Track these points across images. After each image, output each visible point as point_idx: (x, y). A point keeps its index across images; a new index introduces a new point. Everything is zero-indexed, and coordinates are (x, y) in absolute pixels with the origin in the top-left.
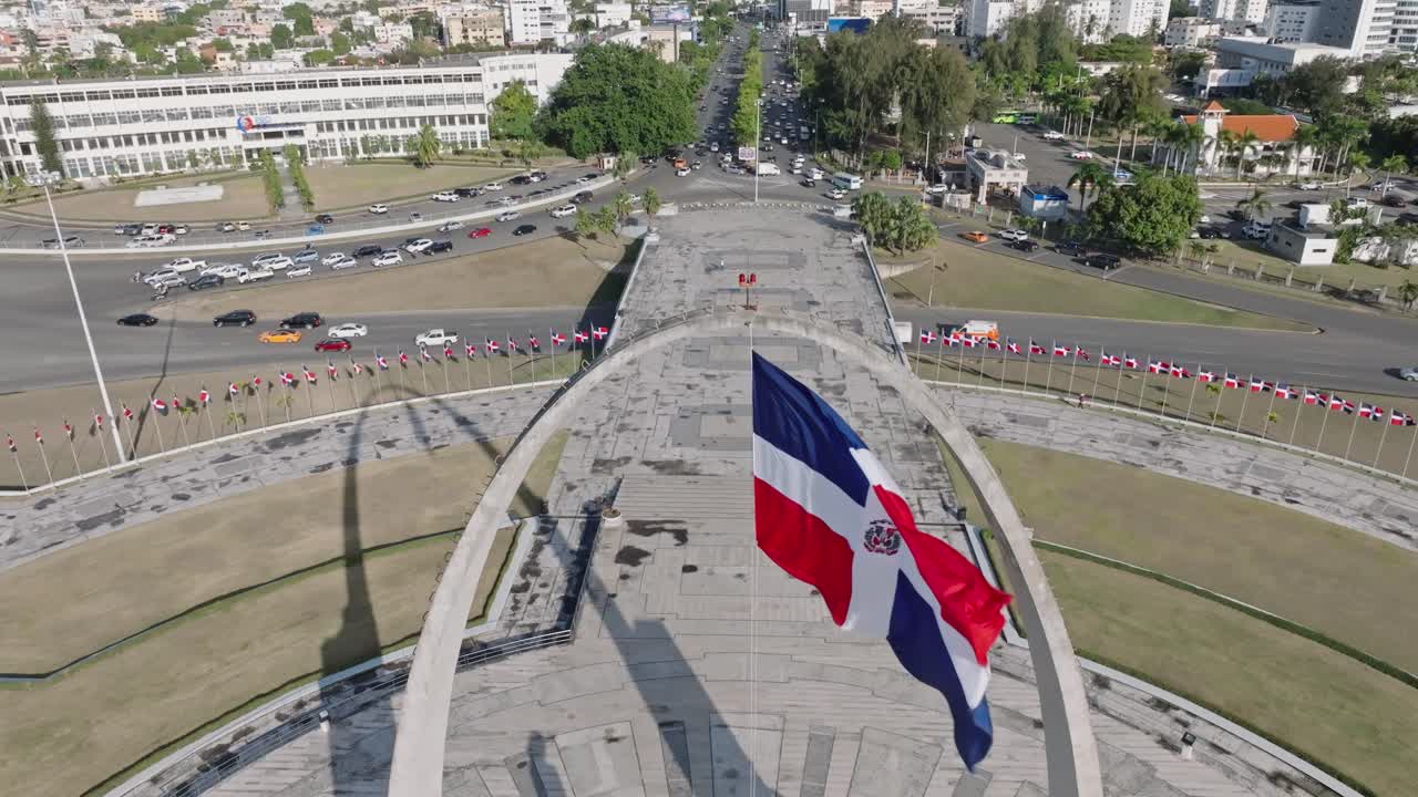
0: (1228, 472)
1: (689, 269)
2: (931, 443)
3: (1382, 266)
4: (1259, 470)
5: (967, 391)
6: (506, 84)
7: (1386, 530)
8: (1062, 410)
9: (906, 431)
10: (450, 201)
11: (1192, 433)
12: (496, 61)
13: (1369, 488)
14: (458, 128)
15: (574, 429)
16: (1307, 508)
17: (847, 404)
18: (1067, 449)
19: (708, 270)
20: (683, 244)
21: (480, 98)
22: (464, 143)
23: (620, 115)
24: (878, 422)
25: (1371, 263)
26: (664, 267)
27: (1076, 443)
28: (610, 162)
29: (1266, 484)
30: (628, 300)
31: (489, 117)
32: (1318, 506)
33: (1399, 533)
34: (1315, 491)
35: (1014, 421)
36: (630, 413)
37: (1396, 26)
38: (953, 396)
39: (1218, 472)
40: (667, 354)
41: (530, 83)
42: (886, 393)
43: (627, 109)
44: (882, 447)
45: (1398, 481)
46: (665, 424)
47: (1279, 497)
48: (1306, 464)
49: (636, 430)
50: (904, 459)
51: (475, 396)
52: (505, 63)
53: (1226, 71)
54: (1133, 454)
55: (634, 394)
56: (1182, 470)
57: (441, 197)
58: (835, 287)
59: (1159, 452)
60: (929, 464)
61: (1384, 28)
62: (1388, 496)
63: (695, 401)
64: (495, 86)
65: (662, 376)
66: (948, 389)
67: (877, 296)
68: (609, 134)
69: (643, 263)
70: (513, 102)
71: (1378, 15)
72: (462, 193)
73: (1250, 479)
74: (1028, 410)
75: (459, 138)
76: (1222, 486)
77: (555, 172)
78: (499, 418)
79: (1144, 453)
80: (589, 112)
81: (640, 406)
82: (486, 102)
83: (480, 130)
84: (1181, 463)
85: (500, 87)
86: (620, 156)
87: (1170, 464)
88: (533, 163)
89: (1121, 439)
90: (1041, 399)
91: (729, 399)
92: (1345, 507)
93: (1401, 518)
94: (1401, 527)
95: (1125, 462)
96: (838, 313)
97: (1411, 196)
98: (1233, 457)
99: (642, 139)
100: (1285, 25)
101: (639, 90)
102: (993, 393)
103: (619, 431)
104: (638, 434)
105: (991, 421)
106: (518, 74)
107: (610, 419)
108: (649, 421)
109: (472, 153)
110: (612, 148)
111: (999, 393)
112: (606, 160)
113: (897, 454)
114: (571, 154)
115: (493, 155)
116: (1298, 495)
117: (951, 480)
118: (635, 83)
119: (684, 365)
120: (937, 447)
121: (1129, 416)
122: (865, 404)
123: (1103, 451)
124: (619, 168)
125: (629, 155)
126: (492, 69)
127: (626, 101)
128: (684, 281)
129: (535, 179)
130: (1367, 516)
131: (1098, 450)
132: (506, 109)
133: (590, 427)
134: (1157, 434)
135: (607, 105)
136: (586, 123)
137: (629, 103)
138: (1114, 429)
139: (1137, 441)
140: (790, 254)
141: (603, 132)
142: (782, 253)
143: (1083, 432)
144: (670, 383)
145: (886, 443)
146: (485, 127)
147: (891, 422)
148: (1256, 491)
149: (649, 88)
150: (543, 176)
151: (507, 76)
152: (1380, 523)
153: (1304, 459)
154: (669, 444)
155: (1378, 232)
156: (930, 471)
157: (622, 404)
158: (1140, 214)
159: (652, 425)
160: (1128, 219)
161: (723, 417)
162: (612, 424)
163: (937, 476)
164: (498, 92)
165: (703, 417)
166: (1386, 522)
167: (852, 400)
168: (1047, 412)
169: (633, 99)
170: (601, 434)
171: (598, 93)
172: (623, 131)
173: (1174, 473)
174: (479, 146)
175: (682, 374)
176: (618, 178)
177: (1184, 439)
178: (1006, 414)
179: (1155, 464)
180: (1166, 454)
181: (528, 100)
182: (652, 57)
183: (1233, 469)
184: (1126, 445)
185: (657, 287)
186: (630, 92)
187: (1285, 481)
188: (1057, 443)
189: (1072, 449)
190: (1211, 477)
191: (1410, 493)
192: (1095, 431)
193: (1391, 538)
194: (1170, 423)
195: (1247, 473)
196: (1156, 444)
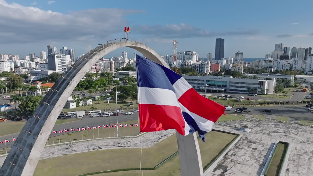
0: (86, 148)
3: (85, 106)
4: (91, 145)
11: (73, 143)
13: (111, 141)
16: (104, 148)
18: (48, 158)
25: (82, 106)
27: (49, 155)
29: (94, 147)
32: (105, 147)
33: (120, 146)
34: (103, 145)
37: (62, 68)
39: (84, 149)
45: (114, 138)
47: (98, 149)
48: (98, 141)
53: (35, 77)
54: (64, 152)
56: (77, 151)
59: (69, 150)
61: (61, 68)
62: (114, 141)
71: (59, 65)
73: (91, 148)
76: (87, 151)
79: (67, 151)
84: (75, 150)
89: (59, 150)
92: (110, 146)
93: (119, 144)
94: (120, 145)
97: (81, 94)
98: (85, 145)
100: (42, 68)
116: (101, 147)
121: (58, 145)
123: (57, 155)
130: (114, 146)
131: (56, 155)
134: (67, 146)
138: (56, 149)
139: (63, 150)
143: (49, 153)
148: (93, 149)
152: (117, 146)
153: (97, 140)
155: (82, 100)
158: (33, 105)
160: (31, 106)
166: (118, 145)
173: (75, 153)
177: (73, 145)
179: (71, 152)
180: (71, 150)
183: (87, 147)
184: (61, 151)
187: (97, 145)
188: (45, 157)
189: (49, 157)
190: (83, 150)
191: (117, 139)
192: (52, 151)
193: (120, 148)
194: (68, 143)
195: (89, 147)
196: (68, 149)
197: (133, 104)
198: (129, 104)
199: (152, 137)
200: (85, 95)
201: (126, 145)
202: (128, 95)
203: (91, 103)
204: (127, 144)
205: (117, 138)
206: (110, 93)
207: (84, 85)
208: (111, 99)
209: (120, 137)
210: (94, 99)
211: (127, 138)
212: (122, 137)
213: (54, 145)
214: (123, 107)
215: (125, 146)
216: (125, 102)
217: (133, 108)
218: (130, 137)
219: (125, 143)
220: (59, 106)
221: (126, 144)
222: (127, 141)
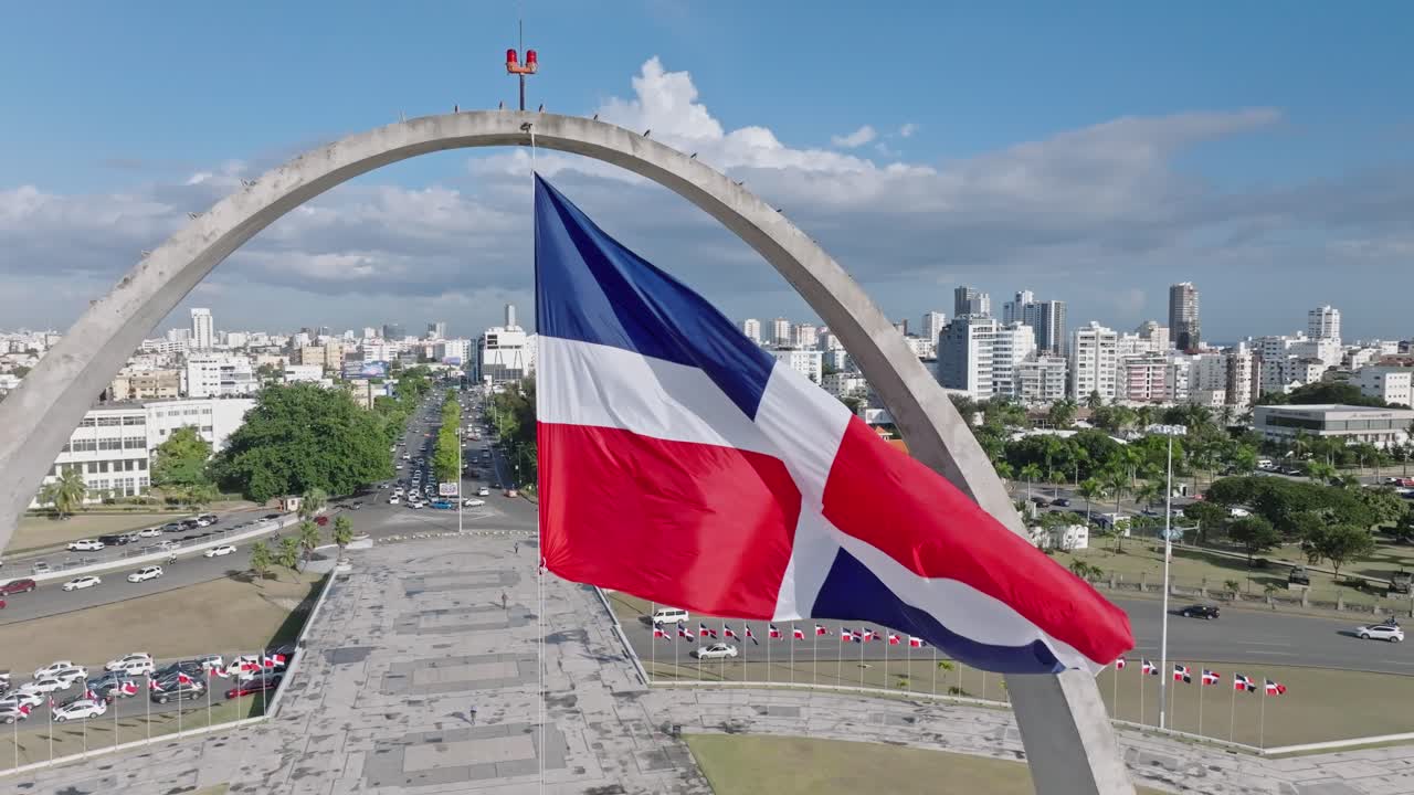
0: (987, 739)
1: (386, 594)
2: (680, 747)
5: (710, 689)
6: (175, 430)
7: (1148, 777)
8: (811, 697)
9: (651, 737)
10: (92, 550)
11: (941, 705)
12: (165, 407)
14: (111, 476)
15: (233, 782)
17: (580, 715)
18: (825, 736)
19: (409, 594)
20: (380, 573)
21: (143, 444)
22: (118, 491)
23: (308, 455)
24: (619, 730)
26: (357, 593)
27: (832, 729)
28: (294, 503)
30: (312, 631)
31: (151, 464)
33: (1160, 779)
35: (765, 713)
36: (311, 755)
37: (996, 379)
38: (696, 695)
39: (978, 741)
40: (361, 684)
41: (204, 429)
42: (623, 699)
43: (316, 448)
44: (625, 757)
45: (1138, 729)
46: (357, 762)
49: (318, 774)
50: (652, 768)
51: (90, 759)
52: (175, 409)
53: (880, 410)
54: (893, 733)
55: (316, 731)
56: (944, 743)
57: (79, 546)
58: (554, 600)
59: (916, 728)
60: (682, 770)
61: (987, 379)
62: (1136, 744)
63: (396, 731)
64: (162, 432)
65: (353, 708)
66: (689, 688)
67: (599, 605)
68: (293, 476)
69: (330, 593)
70: (184, 447)
71: (982, 369)
72: (108, 540)
73: (1010, 744)
74: (776, 700)
75: (112, 485)
76: (989, 754)
77: (229, 516)
78: (122, 780)
79: (902, 731)
80: (272, 452)
81: (324, 746)
82: (149, 447)
83: (138, 476)
84: (940, 736)
85: (168, 433)
86: (306, 494)
87: (931, 738)
88: (202, 508)
89: (876, 719)
90: (788, 688)
91: (439, 725)
93: (1156, 763)
94: (1159, 773)
95: (886, 742)
96: (560, 625)
97: (1050, 499)
98: (988, 724)
99: (332, 476)
101: (330, 428)
102: (735, 687)
103: (295, 777)
104: (322, 777)
105: (743, 714)
106: (190, 420)
107: (284, 764)
108: (337, 761)
109: (125, 501)
110: (297, 488)
111: (742, 687)
112: (289, 501)
113: (644, 763)
114: (248, 497)
115: (153, 502)
117: (709, 784)
118: (325, 423)
119: (381, 693)
120: (688, 750)
121: (879, 696)
122: (601, 713)
123: (861, 734)
124: (305, 506)
125: (317, 492)
126: (159, 415)
127: (314, 440)
128: (381, 607)
129: (204, 523)
130: (1126, 766)
131: (856, 734)
132: (173, 455)
133: (257, 776)
134: (909, 710)
135: (292, 445)
136: (268, 465)
137: (319, 442)
138: (866, 710)
139: (892, 720)
140: (501, 573)
141: (287, 473)
142: (494, 572)
143: (836, 716)
144: (363, 715)
145: (630, 752)
146: (146, 473)
147: (632, 728)
149: (341, 427)
150: (213, 521)
151: (177, 422)
152: (1140, 771)
154: (363, 785)
155: (1038, 522)
156: (683, 777)
157: (301, 746)
159: (341, 766)
161: (432, 746)
162: (287, 771)
163: (693, 781)
164: (164, 439)
165: (408, 748)
166: (1147, 770)
167: (586, 711)
168: (797, 700)
169: (323, 438)
170: (270, 783)
171: (283, 433)
172: (311, 471)
173: (937, 747)
174: (137, 493)
175: (379, 703)
176: (303, 518)
177: (936, 712)
178: (755, 707)
179: (917, 740)
180: (924, 729)
181: (203, 446)
182: (345, 397)
183: (992, 736)
184: (883, 725)
185: (348, 616)
186: (321, 431)
188: (814, 731)
189: (830, 734)
190: (972, 746)
191: (1154, 738)
192: (848, 714)
193: (1156, 785)
194: (919, 698)
195: (1005, 739)
196: (911, 720)
197: (1306, 581)
198: (1285, 576)
199: (1379, 782)
200: (1067, 503)
201: (1192, 782)
202: (1289, 529)
203: (1084, 544)
204: (1202, 775)
205: (1156, 733)
206: (1187, 509)
207: (1071, 461)
208: (1188, 537)
209: (1172, 732)
210: (1100, 527)
211: (1210, 744)
212: (1185, 734)
213: (863, 689)
214: (1244, 588)
215: (1184, 783)
216: (1262, 565)
217: (1305, 602)
218: (1232, 744)
219: (1193, 771)
220: (66, 356)
221: (1198, 776)
222: (1207, 764)
